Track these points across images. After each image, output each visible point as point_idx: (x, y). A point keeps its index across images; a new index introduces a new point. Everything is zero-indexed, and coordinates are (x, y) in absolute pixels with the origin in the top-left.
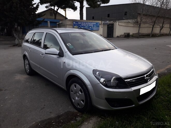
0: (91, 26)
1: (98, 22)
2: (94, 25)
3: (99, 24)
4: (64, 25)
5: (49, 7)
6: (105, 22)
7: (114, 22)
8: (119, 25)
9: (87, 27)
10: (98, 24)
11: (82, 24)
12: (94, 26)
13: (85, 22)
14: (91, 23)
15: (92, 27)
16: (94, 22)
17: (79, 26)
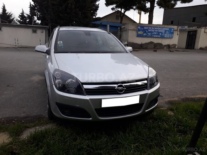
0: (161, 32)
1: (172, 27)
2: (166, 31)
3: (174, 30)
4: (126, 30)
5: (116, 9)
6: (183, 28)
7: (197, 28)
8: (205, 32)
9: (155, 33)
10: (172, 30)
11: (150, 29)
12: (165, 33)
13: (153, 27)
14: (162, 28)
15: (162, 34)
16: (167, 27)
17: (145, 32)
